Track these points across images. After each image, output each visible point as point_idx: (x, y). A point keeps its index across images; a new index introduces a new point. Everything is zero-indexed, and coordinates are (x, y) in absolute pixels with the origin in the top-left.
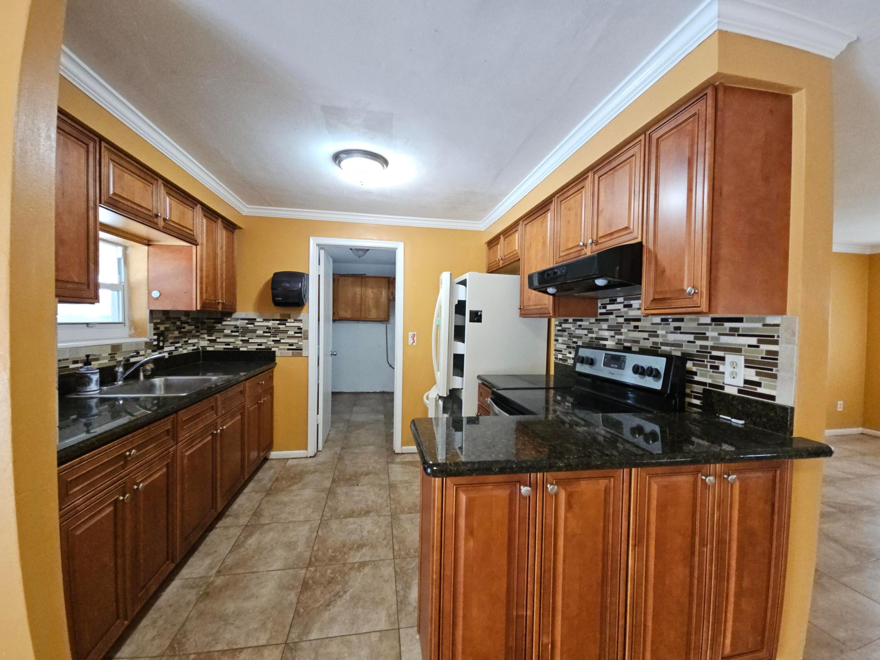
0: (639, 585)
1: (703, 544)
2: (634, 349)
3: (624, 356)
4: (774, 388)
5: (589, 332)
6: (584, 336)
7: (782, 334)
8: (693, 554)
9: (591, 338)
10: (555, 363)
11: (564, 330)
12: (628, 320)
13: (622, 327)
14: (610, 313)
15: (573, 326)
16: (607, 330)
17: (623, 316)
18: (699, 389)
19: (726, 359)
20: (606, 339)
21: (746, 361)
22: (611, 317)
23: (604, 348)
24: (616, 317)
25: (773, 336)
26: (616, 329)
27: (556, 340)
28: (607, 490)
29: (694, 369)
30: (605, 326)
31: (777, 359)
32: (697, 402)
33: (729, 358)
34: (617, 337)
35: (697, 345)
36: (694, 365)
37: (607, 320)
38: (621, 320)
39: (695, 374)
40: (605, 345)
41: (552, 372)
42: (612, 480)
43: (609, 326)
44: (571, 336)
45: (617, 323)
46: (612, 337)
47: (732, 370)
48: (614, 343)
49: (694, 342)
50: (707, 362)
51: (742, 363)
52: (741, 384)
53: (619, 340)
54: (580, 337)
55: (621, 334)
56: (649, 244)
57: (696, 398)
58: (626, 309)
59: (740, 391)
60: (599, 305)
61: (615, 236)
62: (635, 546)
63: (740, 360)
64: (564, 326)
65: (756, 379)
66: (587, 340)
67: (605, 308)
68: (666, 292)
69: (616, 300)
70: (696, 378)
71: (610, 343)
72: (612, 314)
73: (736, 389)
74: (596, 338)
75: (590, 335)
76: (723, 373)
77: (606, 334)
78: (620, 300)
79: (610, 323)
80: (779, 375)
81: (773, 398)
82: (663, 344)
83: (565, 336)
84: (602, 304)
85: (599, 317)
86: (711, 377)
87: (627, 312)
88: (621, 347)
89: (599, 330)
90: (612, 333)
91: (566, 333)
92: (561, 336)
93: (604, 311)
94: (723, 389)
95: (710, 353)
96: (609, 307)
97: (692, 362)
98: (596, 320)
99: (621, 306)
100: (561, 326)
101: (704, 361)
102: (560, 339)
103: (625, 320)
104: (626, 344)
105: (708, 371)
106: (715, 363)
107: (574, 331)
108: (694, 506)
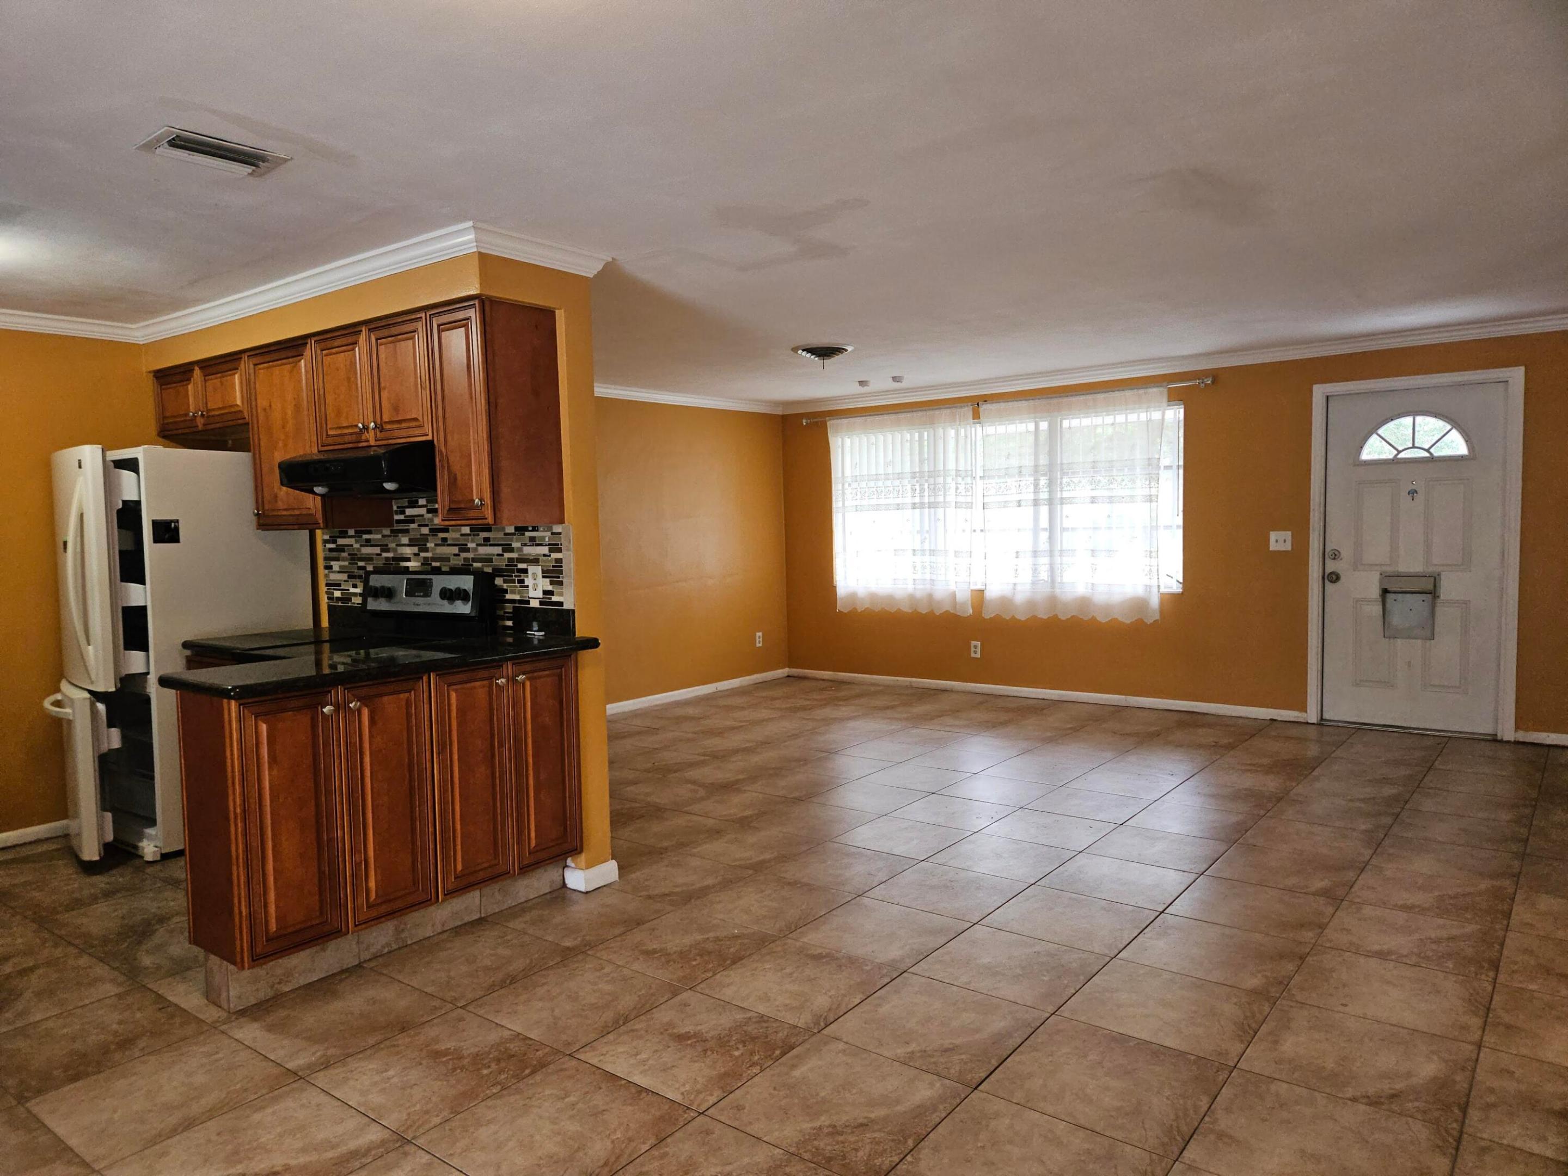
0: (446, 791)
1: (501, 745)
2: (444, 569)
3: (431, 579)
4: (561, 594)
5: (383, 551)
6: (375, 556)
7: (563, 541)
8: (493, 756)
9: (387, 559)
10: (329, 607)
11: (341, 549)
12: (434, 531)
13: (427, 541)
14: (411, 520)
15: (357, 542)
16: (409, 545)
17: (427, 525)
18: (509, 608)
19: (530, 572)
20: (408, 560)
21: (543, 572)
22: (412, 526)
23: (406, 571)
24: (419, 526)
25: (558, 545)
26: (419, 543)
27: (329, 568)
28: (408, 702)
29: (505, 586)
30: (405, 540)
31: (561, 567)
32: (510, 623)
33: (532, 569)
34: (423, 555)
35: (505, 559)
36: (505, 581)
37: (407, 531)
38: (425, 530)
39: (506, 591)
40: (408, 567)
41: (325, 623)
42: (413, 692)
43: (410, 540)
44: (354, 558)
45: (421, 535)
46: (415, 555)
47: (534, 582)
48: (419, 564)
49: (502, 555)
50: (516, 576)
51: (540, 574)
52: (541, 595)
53: (425, 559)
54: (368, 559)
55: (427, 550)
56: (440, 445)
57: (509, 619)
58: (430, 515)
59: (541, 603)
60: (395, 508)
61: (404, 425)
62: (439, 754)
63: (538, 570)
64: (341, 541)
65: (550, 588)
66: (380, 563)
67: (403, 512)
68: (459, 502)
69: (417, 502)
70: (508, 596)
71: (413, 565)
72: (413, 522)
73: (538, 601)
74: (394, 559)
75: (385, 555)
76: (527, 586)
77: (408, 551)
78: (422, 502)
79: (413, 535)
80: (565, 581)
81: (561, 604)
82: (474, 560)
83: (344, 560)
84: (398, 507)
85: (396, 527)
86: (519, 592)
87: (431, 520)
88: (429, 568)
89: (397, 545)
90: (415, 550)
91: (345, 555)
92: (337, 559)
93: (402, 517)
94: (529, 604)
95: (516, 566)
96: (409, 512)
97: (502, 579)
98: (392, 531)
99: (423, 511)
100: (334, 542)
101: (512, 576)
102: (336, 565)
103: (431, 530)
104: (434, 564)
105: (516, 587)
106: (520, 576)
107: (359, 550)
108: (491, 710)
